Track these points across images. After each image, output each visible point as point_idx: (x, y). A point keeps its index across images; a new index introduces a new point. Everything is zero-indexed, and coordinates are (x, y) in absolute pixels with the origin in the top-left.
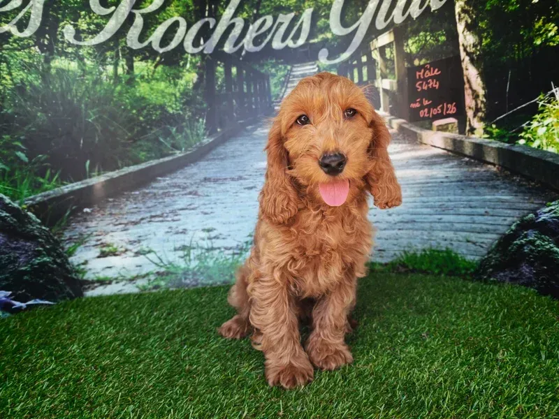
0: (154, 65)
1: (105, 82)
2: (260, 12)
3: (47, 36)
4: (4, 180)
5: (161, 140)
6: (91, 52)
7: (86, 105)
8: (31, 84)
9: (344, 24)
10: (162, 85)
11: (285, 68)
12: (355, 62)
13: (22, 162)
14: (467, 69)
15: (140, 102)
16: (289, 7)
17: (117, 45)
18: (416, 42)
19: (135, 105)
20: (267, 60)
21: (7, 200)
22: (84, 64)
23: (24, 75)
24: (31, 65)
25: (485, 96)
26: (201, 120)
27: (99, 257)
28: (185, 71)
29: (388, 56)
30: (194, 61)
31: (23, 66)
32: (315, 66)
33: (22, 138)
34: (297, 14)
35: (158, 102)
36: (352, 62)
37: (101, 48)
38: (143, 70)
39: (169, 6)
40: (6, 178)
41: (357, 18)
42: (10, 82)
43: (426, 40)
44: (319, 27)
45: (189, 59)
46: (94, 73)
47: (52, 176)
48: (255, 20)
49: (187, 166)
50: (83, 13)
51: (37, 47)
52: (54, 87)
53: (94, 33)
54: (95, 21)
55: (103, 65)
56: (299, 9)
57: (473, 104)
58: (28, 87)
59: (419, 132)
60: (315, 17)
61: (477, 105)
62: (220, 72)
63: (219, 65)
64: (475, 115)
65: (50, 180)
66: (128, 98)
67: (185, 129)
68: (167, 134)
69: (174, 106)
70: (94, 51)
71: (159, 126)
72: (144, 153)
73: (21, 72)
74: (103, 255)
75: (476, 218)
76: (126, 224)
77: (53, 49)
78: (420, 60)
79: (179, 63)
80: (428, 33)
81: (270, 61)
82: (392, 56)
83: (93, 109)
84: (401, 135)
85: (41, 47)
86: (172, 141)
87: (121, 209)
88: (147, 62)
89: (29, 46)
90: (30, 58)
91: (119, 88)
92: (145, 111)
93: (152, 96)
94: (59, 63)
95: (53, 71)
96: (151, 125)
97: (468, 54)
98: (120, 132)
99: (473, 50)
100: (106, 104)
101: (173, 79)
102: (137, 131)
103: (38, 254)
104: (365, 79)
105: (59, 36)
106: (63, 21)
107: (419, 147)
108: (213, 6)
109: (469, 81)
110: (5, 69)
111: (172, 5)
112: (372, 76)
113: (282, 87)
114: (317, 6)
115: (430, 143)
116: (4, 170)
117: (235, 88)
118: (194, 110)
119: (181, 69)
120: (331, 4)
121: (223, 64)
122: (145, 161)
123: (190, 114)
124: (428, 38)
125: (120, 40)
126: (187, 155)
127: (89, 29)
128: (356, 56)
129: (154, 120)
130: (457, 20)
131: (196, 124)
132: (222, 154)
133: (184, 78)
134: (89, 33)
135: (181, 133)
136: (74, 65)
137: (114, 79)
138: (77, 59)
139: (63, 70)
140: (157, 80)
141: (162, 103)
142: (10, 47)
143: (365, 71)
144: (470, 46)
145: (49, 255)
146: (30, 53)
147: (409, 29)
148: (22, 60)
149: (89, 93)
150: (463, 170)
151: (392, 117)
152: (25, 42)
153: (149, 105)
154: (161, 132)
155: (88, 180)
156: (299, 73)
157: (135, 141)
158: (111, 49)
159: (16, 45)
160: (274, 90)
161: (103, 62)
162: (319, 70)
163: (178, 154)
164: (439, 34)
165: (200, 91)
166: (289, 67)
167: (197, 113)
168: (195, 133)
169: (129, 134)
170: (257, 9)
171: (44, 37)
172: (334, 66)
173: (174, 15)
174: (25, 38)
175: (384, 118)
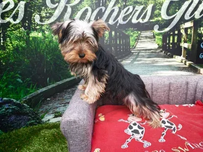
1: (54, 41)
2: (127, 4)
4: (13, 93)
6: (47, 27)
7: (46, 53)
8: (21, 46)
9: (168, 14)
12: (172, 33)
13: (20, 83)
16: (141, 2)
21: (15, 101)
22: (45, 34)
23: (18, 42)
24: (20, 37)
27: (54, 118)
29: (189, 33)
31: (17, 38)
32: (152, 33)
33: (19, 72)
34: (145, 6)
36: (170, 33)
39: (83, 1)
40: (13, 91)
41: (176, 12)
42: (12, 47)
44: (155, 14)
46: (49, 37)
47: (33, 87)
48: (124, 8)
50: (43, 8)
51: (22, 29)
52: (32, 46)
53: (48, 18)
54: (49, 11)
56: (146, 4)
58: (20, 48)
59: (199, 68)
60: (154, 9)
62: (107, 34)
65: (32, 89)
70: (49, 27)
73: (16, 41)
74: (56, 117)
76: (65, 104)
77: (30, 28)
81: (130, 29)
82: (191, 33)
83: (49, 54)
84: (190, 68)
85: (25, 27)
87: (63, 97)
89: (19, 28)
90: (20, 34)
94: (34, 34)
95: (31, 39)
100: (55, 52)
103: (29, 120)
104: (176, 41)
105: (33, 21)
106: (34, 13)
108: (104, 1)
110: (9, 41)
111: (85, 1)
112: (179, 41)
113: (136, 41)
114: (155, 3)
116: (12, 88)
117: (114, 42)
120: (163, 3)
127: (46, 16)
128: (173, 30)
134: (46, 18)
136: (40, 35)
138: (41, 31)
139: (35, 38)
142: (10, 29)
143: (176, 38)
145: (33, 119)
146: (20, 31)
148: (16, 35)
149: (47, 47)
151: (187, 60)
152: (17, 26)
155: (48, 87)
156: (144, 35)
159: (13, 28)
160: (132, 43)
162: (154, 35)
166: (139, 32)
169: (66, 64)
170: (126, 3)
171: (26, 22)
172: (161, 34)
173: (86, 6)
174: (17, 24)
175: (182, 60)
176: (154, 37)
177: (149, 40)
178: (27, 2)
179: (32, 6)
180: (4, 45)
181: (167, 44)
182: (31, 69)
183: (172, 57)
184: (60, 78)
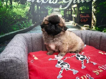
0: (18, 3)
1: (4, 7)
5: (20, 25)
10: (20, 10)
12: (68, 10)
14: (93, 16)
18: (82, 8)
19: (13, 14)
25: (96, 22)
26: (31, 20)
28: (26, 6)
29: (75, 10)
30: (29, 3)
32: (59, 9)
35: (19, 14)
38: (15, 4)
49: (27, 32)
55: (3, 2)
57: (93, 23)
59: (81, 27)
61: (94, 23)
62: (36, 8)
64: (93, 25)
66: (10, 12)
68: (22, 23)
69: (24, 15)
71: (20, 21)
72: (15, 28)
78: (83, 12)
79: (25, 4)
80: (85, 7)
81: (48, 6)
84: (77, 27)
86: (23, 25)
88: (16, 2)
91: (8, 9)
92: (16, 17)
93: (18, 12)
96: (17, 20)
97: (94, 13)
98: (8, 22)
99: (95, 12)
101: (23, 8)
102: (14, 22)
104: (70, 14)
109: (93, 18)
113: (51, 13)
115: (83, 29)
117: (40, 12)
121: (37, 5)
123: (28, 18)
126: (27, 29)
128: (68, 8)
130: (92, 5)
131: (29, 21)
133: (26, 8)
135: (26, 23)
137: (6, 7)
140: (19, 8)
143: (70, 12)
147: (81, 5)
151: (75, 23)
153: (17, 15)
154: (20, 22)
156: (55, 10)
157: (13, 25)
160: (49, 14)
163: (25, 29)
164: (88, 7)
166: (53, 8)
167: (30, 18)
168: (29, 23)
169: (11, 23)
172: (63, 10)
175: (73, 23)
176: (60, 11)
177: (57, 12)
181: (66, 15)
183: (68, 21)
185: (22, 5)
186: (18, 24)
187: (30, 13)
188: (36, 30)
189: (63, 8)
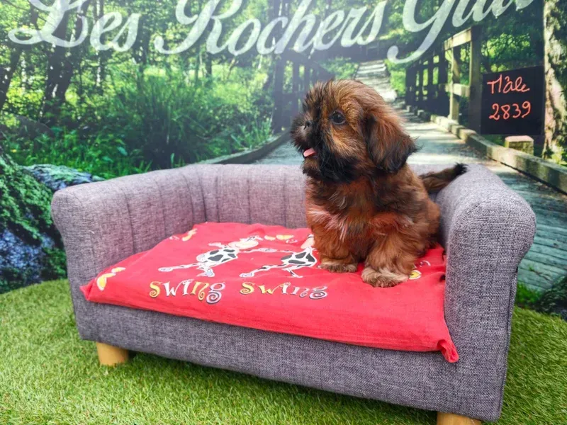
0: (229, 67)
1: (187, 85)
2: (332, 7)
3: (141, 48)
4: (109, 170)
5: (233, 137)
6: (176, 59)
7: (172, 106)
8: (129, 92)
9: (419, 20)
10: (236, 86)
11: (353, 66)
12: (426, 63)
13: (122, 156)
14: (550, 84)
15: (216, 103)
17: (198, 51)
18: (495, 45)
19: (212, 105)
20: (334, 58)
22: (171, 71)
23: (124, 84)
24: (129, 75)
25: (566, 117)
26: (268, 119)
28: (256, 71)
29: (462, 58)
30: (265, 62)
31: (123, 76)
32: (383, 65)
33: (123, 136)
34: (370, 7)
35: (231, 103)
36: (422, 63)
37: (185, 55)
38: (220, 73)
39: (245, 9)
40: (111, 168)
41: (433, 13)
42: (113, 90)
43: (507, 44)
44: (391, 22)
45: (261, 60)
46: (179, 78)
47: (145, 166)
48: (327, 15)
50: (170, 24)
51: (132, 61)
52: (147, 93)
53: (179, 41)
54: (181, 31)
55: (186, 70)
56: (372, 3)
57: (553, 125)
58: (127, 94)
59: (489, 146)
60: (388, 11)
61: (557, 126)
62: (289, 72)
63: (288, 65)
64: (554, 138)
65: (143, 170)
66: (206, 100)
67: (254, 127)
68: (238, 132)
69: (245, 106)
70: (179, 58)
71: (232, 125)
72: (218, 149)
73: (122, 82)
75: (544, 249)
77: (146, 60)
78: (498, 67)
79: (251, 65)
80: (510, 36)
81: (337, 59)
82: (467, 58)
83: (177, 109)
84: (468, 147)
85: (137, 58)
86: (242, 139)
88: (223, 65)
89: (127, 59)
90: (128, 69)
91: (199, 90)
92: (220, 112)
93: (227, 97)
94: (151, 71)
95: (146, 79)
96: (225, 124)
97: (553, 66)
98: (199, 130)
99: (559, 62)
100: (188, 105)
101: (246, 80)
102: (214, 129)
104: (435, 81)
105: (151, 48)
106: (153, 33)
107: (487, 163)
108: (286, 5)
109: (551, 98)
110: (110, 80)
111: (248, 8)
112: (443, 79)
115: (500, 159)
116: (109, 162)
117: (302, 87)
118: (262, 109)
119: (253, 70)
121: (292, 63)
122: (219, 156)
123: (259, 113)
124: (510, 41)
125: (201, 46)
126: (254, 152)
127: (175, 38)
128: (428, 55)
129: (228, 119)
130: (545, 24)
131: (263, 123)
132: (283, 153)
133: (255, 78)
134: (175, 42)
135: (250, 132)
136: (162, 73)
137: (196, 83)
138: (165, 66)
139: (153, 77)
140: (232, 82)
141: (235, 102)
142: (113, 61)
143: (436, 72)
144: (556, 57)
146: (128, 64)
147: (489, 29)
148: (122, 71)
149: (174, 96)
150: (534, 194)
151: (461, 126)
152: (124, 56)
153: (224, 105)
154: (233, 130)
156: (365, 72)
157: (211, 138)
158: (193, 55)
159: (117, 59)
161: (186, 68)
162: (387, 69)
163: (247, 151)
164: (523, 38)
165: (269, 91)
166: (356, 66)
167: (265, 113)
168: (262, 131)
169: (207, 132)
170: (330, 4)
171: (139, 50)
172: (403, 65)
173: (250, 18)
174: (124, 52)
175: (451, 126)
176: (388, 74)
177: (376, 81)
178: (143, 15)
179: (151, 22)
180: (101, 87)
181: (416, 88)
182: (142, 133)
183: (427, 120)
184: (195, 157)
185: (241, 69)
186: (226, 135)
187: (268, 94)
188: (284, 157)
189: (405, 57)
